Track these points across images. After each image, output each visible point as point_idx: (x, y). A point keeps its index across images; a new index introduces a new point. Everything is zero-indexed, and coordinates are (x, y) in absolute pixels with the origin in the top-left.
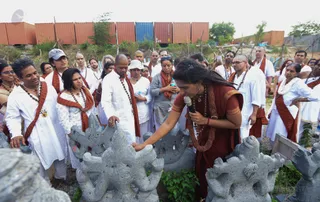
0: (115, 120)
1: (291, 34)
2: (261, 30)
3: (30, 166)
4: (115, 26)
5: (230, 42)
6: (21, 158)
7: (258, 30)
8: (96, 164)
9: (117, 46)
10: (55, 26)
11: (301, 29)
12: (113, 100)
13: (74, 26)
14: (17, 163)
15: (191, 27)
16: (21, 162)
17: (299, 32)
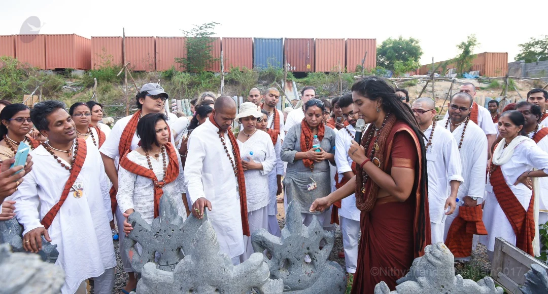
0: (204, 205)
1: (520, 57)
2: (467, 52)
3: (50, 282)
4: (221, 44)
5: (414, 70)
6: (39, 270)
7: (461, 51)
8: (163, 284)
9: (221, 75)
10: (123, 42)
11: (538, 49)
12: (204, 170)
13: (155, 43)
14: (33, 276)
15: (346, 45)
16: (37, 276)
17: (533, 54)
